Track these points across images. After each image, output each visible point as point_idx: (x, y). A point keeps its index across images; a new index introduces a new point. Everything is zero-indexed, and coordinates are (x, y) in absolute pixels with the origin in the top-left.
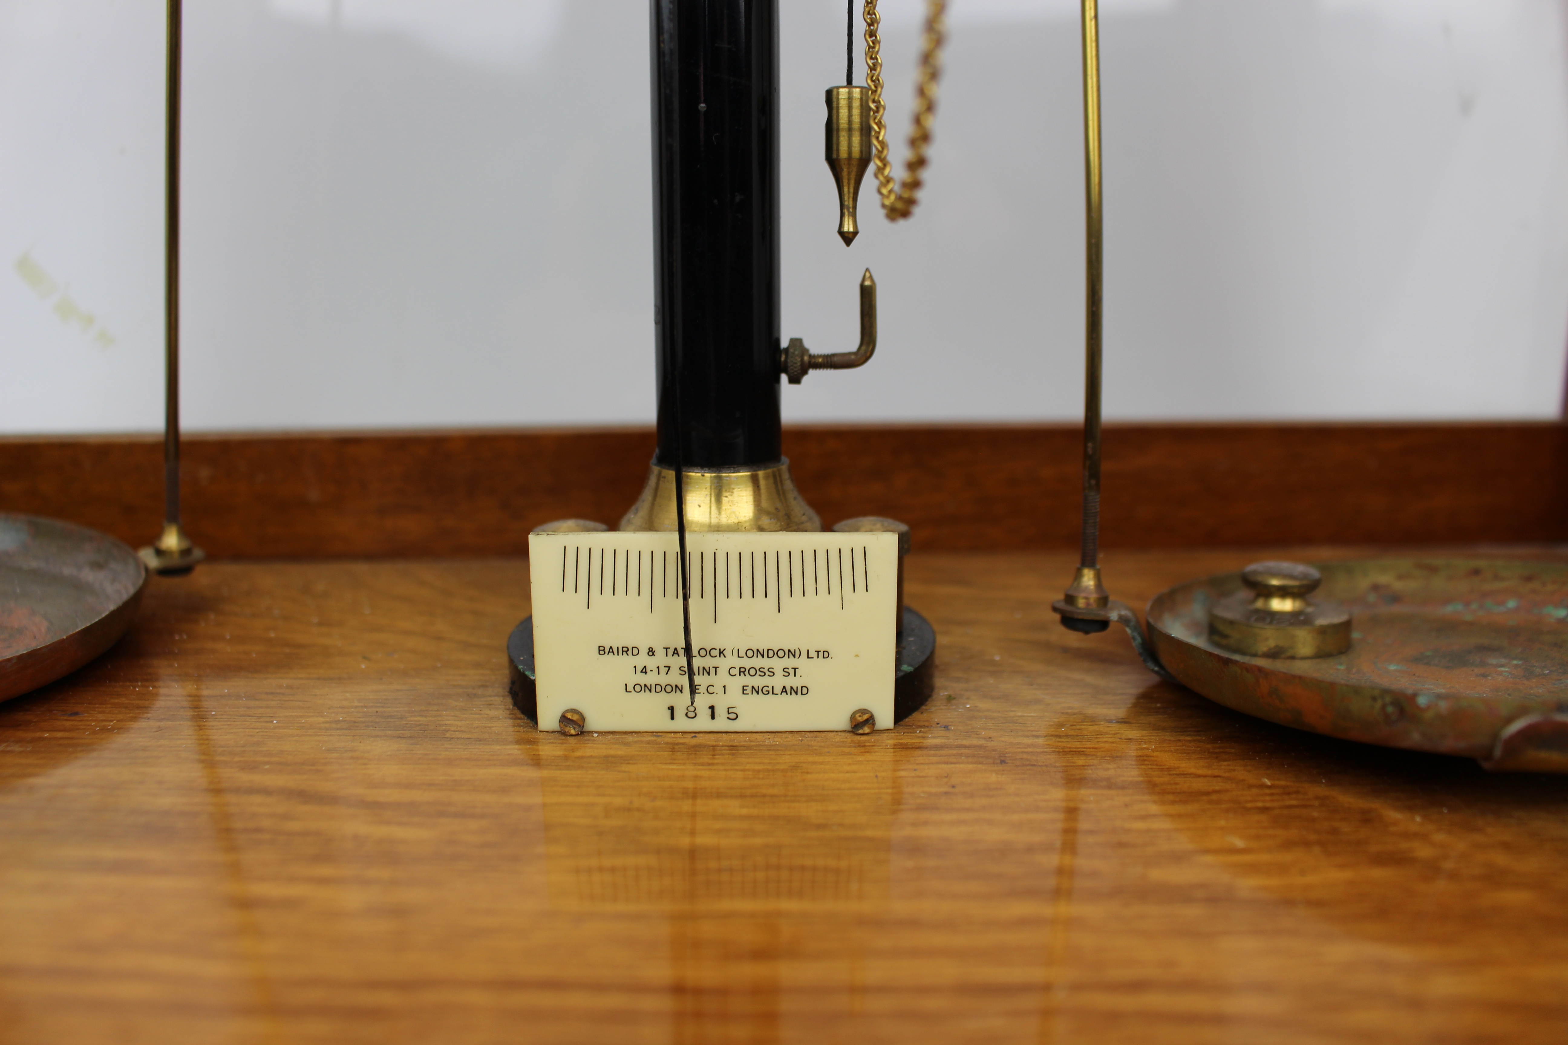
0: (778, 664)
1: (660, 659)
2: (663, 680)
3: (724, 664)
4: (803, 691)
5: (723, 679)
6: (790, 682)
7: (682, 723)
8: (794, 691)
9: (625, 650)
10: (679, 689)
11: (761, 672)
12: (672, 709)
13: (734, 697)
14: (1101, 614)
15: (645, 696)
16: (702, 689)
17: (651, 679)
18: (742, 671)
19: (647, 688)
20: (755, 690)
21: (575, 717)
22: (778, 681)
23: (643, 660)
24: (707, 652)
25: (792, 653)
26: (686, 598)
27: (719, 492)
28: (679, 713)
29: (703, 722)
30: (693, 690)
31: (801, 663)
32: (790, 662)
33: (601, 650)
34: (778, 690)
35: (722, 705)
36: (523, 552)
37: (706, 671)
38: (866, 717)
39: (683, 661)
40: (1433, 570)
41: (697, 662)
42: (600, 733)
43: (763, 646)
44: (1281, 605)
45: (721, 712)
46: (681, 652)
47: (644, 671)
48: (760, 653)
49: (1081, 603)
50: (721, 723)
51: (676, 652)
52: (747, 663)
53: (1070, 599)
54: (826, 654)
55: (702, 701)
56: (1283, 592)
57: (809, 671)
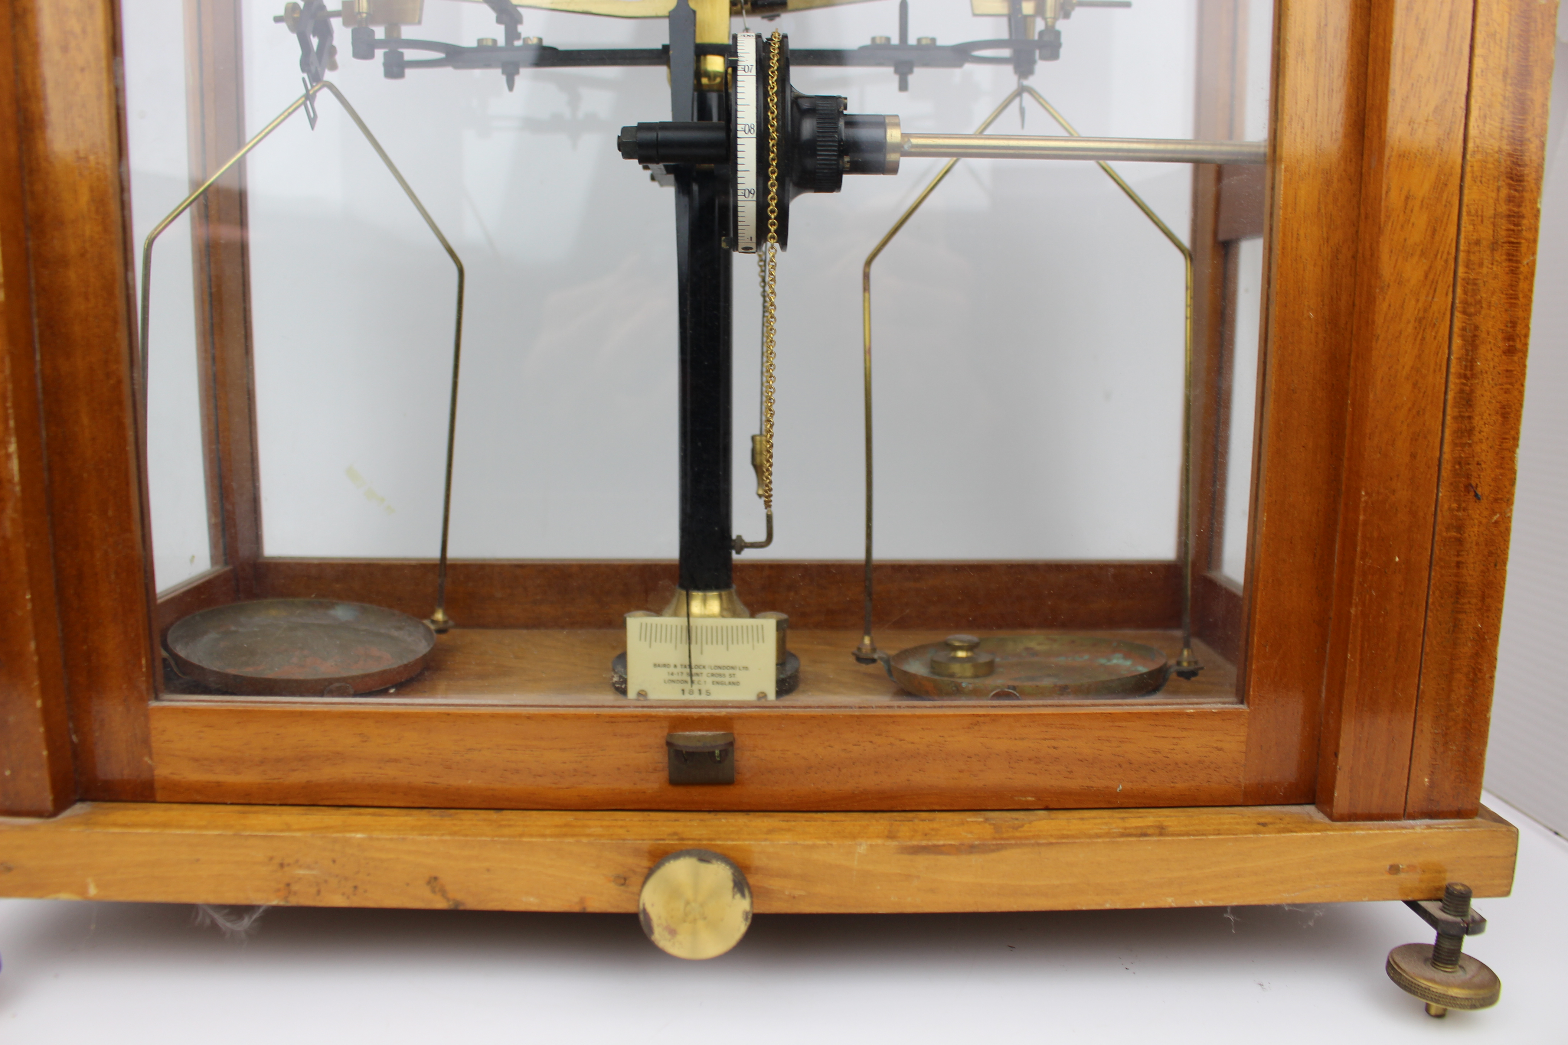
0: (727, 672)
1: (679, 669)
2: (680, 678)
3: (705, 672)
4: (737, 684)
5: (703, 678)
6: (733, 680)
7: (687, 697)
8: (734, 683)
9: (665, 665)
10: (686, 682)
11: (720, 675)
12: (683, 690)
13: (709, 686)
14: (870, 656)
15: (674, 685)
16: (696, 682)
17: (675, 678)
18: (713, 675)
19: (673, 681)
20: (718, 683)
21: (644, 693)
22: (727, 679)
23: (672, 669)
24: (698, 667)
25: (733, 668)
26: (690, 643)
27: (705, 601)
28: (686, 692)
29: (696, 697)
30: (692, 682)
31: (737, 672)
32: (732, 671)
33: (655, 665)
34: (727, 683)
35: (704, 688)
36: (623, 626)
37: (697, 674)
38: (763, 695)
39: (688, 670)
40: (1055, 640)
41: (694, 671)
42: (653, 702)
43: (721, 665)
44: (961, 654)
45: (703, 691)
46: (688, 667)
47: (672, 674)
48: (720, 667)
49: (864, 651)
50: (704, 697)
51: (685, 667)
52: (714, 671)
53: (859, 649)
54: (746, 668)
55: (696, 687)
56: (961, 648)
57: (740, 675)
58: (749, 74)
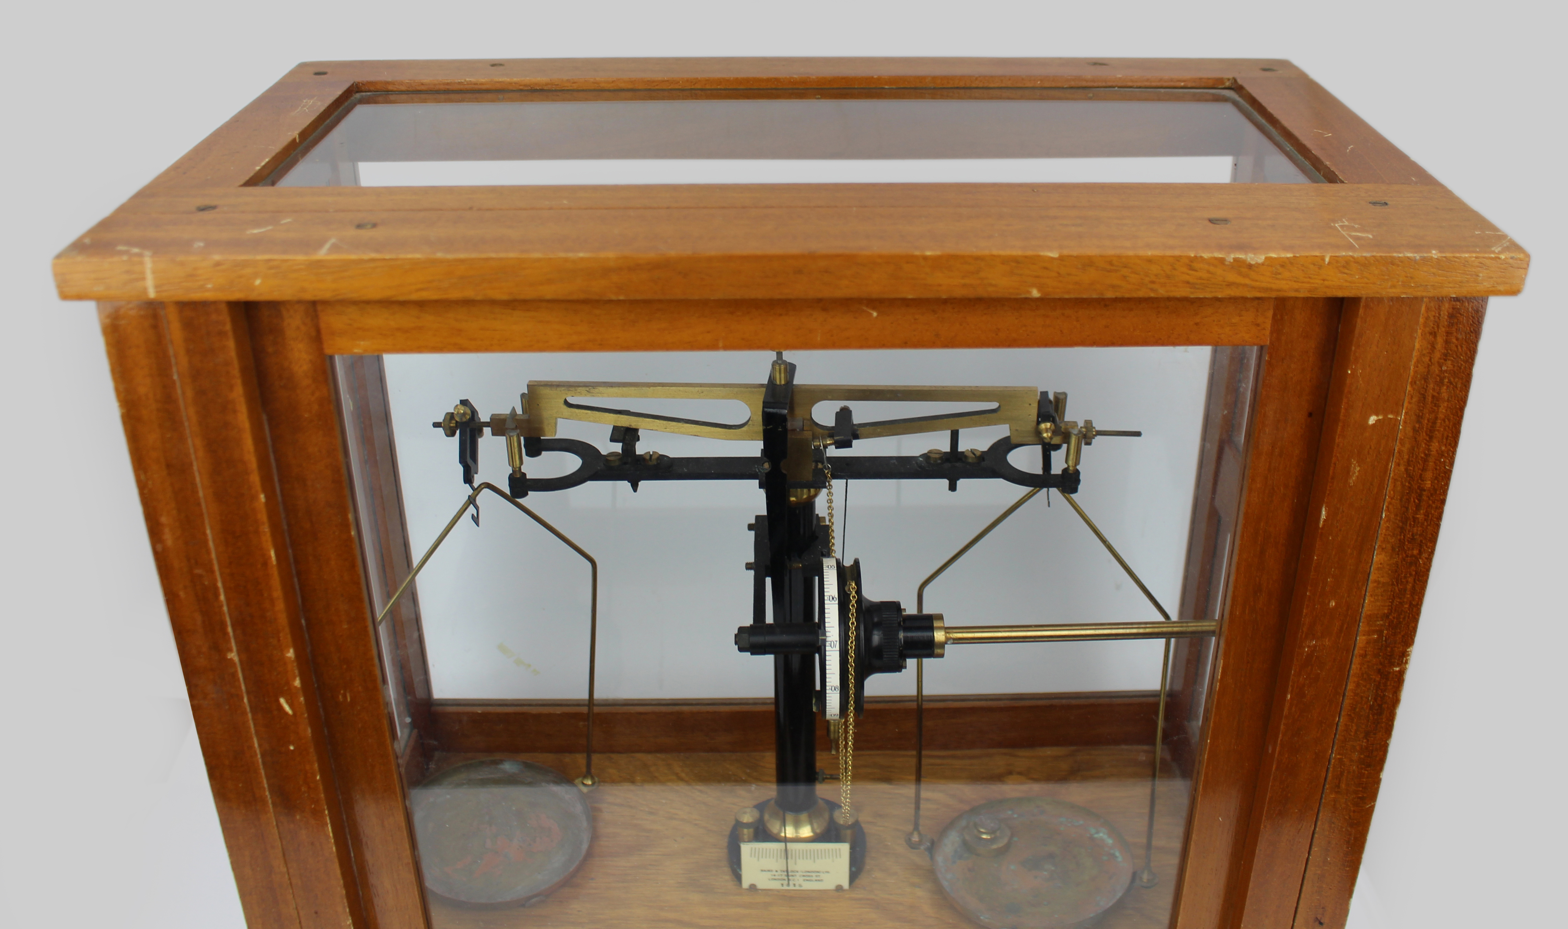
0: (814, 874)
1: (779, 873)
2: (780, 877)
3: (798, 874)
4: (821, 880)
5: (797, 878)
6: (818, 878)
7: (786, 887)
8: (819, 880)
9: (769, 871)
10: (784, 880)
11: (809, 876)
12: (782, 885)
13: (801, 882)
15: (775, 881)
16: (791, 880)
17: (776, 877)
18: (804, 876)
19: (775, 879)
20: (807, 880)
21: (753, 886)
22: (814, 878)
23: (775, 873)
24: (792, 871)
25: (818, 872)
26: (787, 858)
27: (797, 825)
28: (785, 885)
29: (791, 887)
30: (789, 880)
31: (821, 874)
32: (818, 874)
33: (762, 871)
34: (814, 880)
35: (797, 883)
37: (792, 876)
38: (839, 886)
39: (786, 873)
41: (790, 874)
42: (760, 890)
43: (809, 870)
45: (797, 885)
46: (786, 871)
47: (775, 875)
48: (809, 872)
50: (797, 888)
51: (784, 871)
52: (805, 874)
54: (828, 872)
55: (791, 883)
57: (823, 876)
58: (834, 649)
